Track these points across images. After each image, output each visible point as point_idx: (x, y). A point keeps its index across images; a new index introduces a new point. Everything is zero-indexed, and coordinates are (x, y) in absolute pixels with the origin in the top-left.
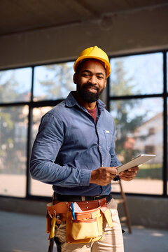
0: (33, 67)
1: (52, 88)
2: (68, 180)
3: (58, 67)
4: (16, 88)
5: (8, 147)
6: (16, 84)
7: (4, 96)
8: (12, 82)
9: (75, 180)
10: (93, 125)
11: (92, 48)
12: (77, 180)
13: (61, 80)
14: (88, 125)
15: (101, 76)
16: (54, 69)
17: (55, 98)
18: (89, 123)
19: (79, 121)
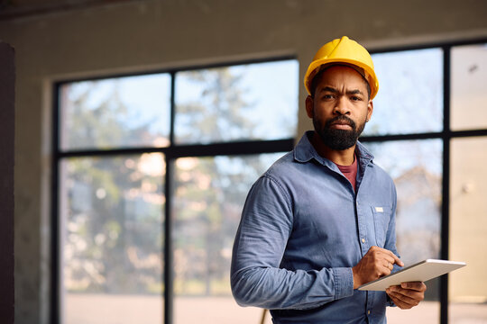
0: (173, 73)
1: (200, 118)
3: (211, 76)
4: (122, 117)
5: (108, 239)
6: (122, 108)
7: (97, 133)
8: (114, 105)
9: (326, 291)
10: (349, 196)
11: (337, 41)
12: (329, 289)
13: (217, 103)
14: (340, 196)
15: (358, 95)
16: (202, 79)
17: (206, 139)
18: (342, 194)
19: (321, 188)
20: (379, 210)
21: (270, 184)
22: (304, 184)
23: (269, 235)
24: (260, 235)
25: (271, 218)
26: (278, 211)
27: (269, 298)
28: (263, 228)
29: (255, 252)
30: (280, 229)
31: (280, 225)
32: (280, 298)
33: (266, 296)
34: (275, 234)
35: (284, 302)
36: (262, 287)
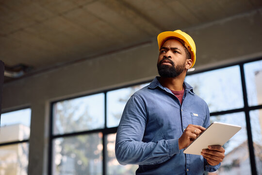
0: (105, 92)
2: (156, 151)
9: (163, 150)
10: (178, 106)
12: (165, 149)
14: (172, 105)
18: (173, 104)
19: (161, 100)
20: (195, 115)
21: (134, 98)
22: (152, 98)
23: (134, 124)
24: (129, 124)
25: (135, 116)
26: (139, 112)
27: (133, 156)
28: (131, 121)
29: (126, 133)
30: (139, 121)
31: (140, 119)
32: (139, 156)
33: (132, 155)
34: (137, 124)
35: (141, 158)
36: (129, 151)
